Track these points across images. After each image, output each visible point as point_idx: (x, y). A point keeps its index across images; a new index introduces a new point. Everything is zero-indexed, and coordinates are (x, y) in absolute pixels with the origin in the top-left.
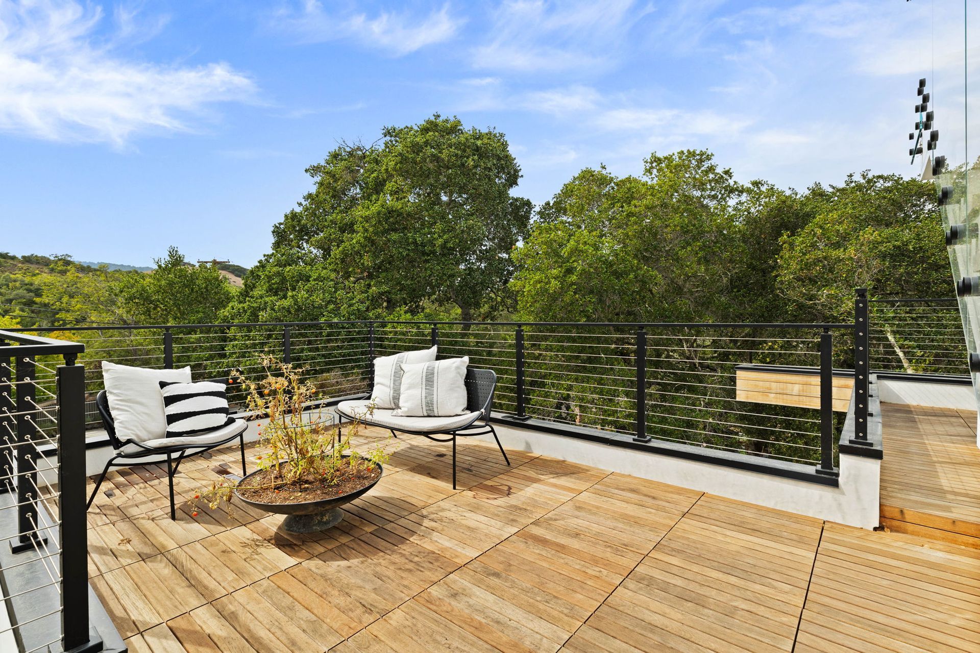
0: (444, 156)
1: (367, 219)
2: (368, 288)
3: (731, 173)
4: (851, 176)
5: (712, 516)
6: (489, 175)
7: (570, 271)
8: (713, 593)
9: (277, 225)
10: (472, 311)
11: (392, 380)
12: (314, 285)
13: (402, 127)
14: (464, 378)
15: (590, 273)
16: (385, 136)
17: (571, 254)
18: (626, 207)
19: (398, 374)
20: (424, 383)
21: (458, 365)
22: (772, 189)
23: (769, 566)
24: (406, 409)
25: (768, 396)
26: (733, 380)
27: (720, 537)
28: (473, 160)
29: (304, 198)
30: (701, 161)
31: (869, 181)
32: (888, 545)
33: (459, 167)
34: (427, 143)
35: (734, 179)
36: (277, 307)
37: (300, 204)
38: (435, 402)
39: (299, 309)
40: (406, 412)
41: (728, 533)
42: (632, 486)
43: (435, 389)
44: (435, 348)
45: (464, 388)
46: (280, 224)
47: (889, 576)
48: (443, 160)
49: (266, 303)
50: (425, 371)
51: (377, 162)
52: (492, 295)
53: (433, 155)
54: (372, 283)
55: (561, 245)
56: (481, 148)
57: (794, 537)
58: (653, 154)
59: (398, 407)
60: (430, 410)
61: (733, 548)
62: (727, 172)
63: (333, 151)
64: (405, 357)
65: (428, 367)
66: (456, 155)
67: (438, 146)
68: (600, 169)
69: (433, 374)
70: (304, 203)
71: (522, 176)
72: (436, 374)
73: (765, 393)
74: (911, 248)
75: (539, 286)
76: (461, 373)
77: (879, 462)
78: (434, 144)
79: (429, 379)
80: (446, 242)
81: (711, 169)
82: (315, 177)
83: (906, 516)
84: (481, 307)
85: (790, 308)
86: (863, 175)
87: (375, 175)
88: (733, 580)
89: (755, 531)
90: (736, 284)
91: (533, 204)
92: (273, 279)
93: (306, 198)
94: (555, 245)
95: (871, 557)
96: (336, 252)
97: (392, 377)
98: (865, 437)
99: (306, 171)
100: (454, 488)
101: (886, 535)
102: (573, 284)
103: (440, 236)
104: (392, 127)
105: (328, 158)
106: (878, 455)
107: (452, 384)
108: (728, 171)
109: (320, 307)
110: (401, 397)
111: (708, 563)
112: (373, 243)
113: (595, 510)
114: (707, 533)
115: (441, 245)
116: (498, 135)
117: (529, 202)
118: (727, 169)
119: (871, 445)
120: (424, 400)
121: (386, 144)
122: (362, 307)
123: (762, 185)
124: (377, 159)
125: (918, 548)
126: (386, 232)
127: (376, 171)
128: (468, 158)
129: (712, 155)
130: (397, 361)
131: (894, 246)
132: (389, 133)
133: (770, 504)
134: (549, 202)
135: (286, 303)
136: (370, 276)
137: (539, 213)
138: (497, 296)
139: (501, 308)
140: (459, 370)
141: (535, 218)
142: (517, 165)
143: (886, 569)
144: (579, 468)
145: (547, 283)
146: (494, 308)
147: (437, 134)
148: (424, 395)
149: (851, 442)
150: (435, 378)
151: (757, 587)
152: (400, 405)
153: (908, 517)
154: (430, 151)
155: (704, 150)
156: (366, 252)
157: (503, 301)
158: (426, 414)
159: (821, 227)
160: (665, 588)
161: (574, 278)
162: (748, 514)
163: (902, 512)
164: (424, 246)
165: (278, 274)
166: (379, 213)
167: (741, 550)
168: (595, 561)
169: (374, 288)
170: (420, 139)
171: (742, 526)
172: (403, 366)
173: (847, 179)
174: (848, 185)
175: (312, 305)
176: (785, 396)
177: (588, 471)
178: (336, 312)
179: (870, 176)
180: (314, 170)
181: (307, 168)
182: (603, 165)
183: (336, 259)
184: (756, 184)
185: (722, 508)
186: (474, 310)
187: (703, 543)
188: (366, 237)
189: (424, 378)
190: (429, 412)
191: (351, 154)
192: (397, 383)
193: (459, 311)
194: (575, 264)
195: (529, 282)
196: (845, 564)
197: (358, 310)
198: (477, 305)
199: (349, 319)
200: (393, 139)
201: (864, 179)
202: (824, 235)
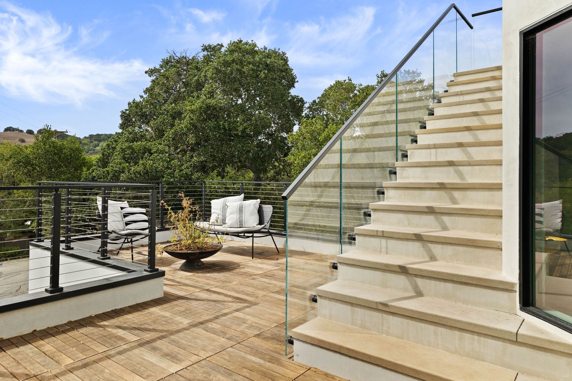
0: (245, 69)
1: (192, 111)
2: (191, 158)
6: (275, 83)
9: (124, 111)
10: (262, 175)
11: (221, 211)
12: (156, 156)
13: (215, 44)
14: (257, 209)
16: (204, 51)
19: (225, 208)
20: (238, 211)
21: (254, 203)
24: (229, 224)
28: (264, 73)
29: (144, 92)
33: (255, 77)
34: (233, 61)
36: (132, 171)
37: (142, 97)
38: (243, 221)
39: (147, 173)
40: (229, 225)
43: (244, 214)
44: (243, 195)
45: (257, 214)
46: (126, 110)
48: (244, 73)
49: (124, 168)
50: (239, 206)
51: (197, 68)
52: (277, 164)
53: (238, 70)
54: (194, 155)
55: (319, 134)
56: (270, 64)
58: (382, 72)
59: (224, 223)
60: (241, 224)
63: (166, 58)
64: (228, 199)
65: (240, 204)
67: (241, 62)
68: (348, 81)
69: (243, 207)
70: (145, 96)
71: (297, 81)
72: (244, 207)
76: (256, 207)
78: (238, 62)
79: (241, 210)
80: (245, 128)
82: (152, 77)
84: (267, 172)
87: (196, 78)
91: (305, 101)
92: (126, 151)
93: (145, 92)
94: (316, 134)
96: (170, 133)
97: (221, 210)
99: (146, 72)
100: (253, 258)
103: (241, 124)
104: (208, 45)
105: (161, 63)
107: (252, 212)
109: (161, 171)
110: (226, 219)
112: (196, 127)
115: (242, 130)
116: (281, 53)
117: (303, 99)
120: (238, 219)
121: (204, 57)
122: (188, 171)
124: (197, 66)
126: (205, 120)
127: (197, 75)
128: (261, 71)
130: (224, 201)
132: (207, 49)
134: (315, 100)
135: (140, 168)
136: (193, 150)
137: (309, 108)
138: (280, 164)
139: (283, 174)
140: (255, 206)
141: (306, 112)
142: (294, 75)
146: (278, 173)
147: (240, 54)
148: (238, 217)
150: (244, 209)
152: (227, 222)
154: (235, 67)
155: (415, 70)
156: (190, 134)
157: (284, 168)
158: (239, 226)
164: (231, 131)
165: (130, 147)
166: (201, 108)
169: (195, 158)
170: (229, 58)
172: (227, 204)
175: (155, 170)
178: (172, 175)
180: (150, 72)
181: (147, 70)
182: (350, 78)
183: (169, 137)
186: (263, 174)
188: (192, 123)
189: (238, 209)
190: (241, 225)
191: (178, 62)
192: (224, 213)
193: (252, 175)
195: (298, 157)
197: (186, 173)
198: (265, 171)
199: (180, 179)
200: (209, 53)
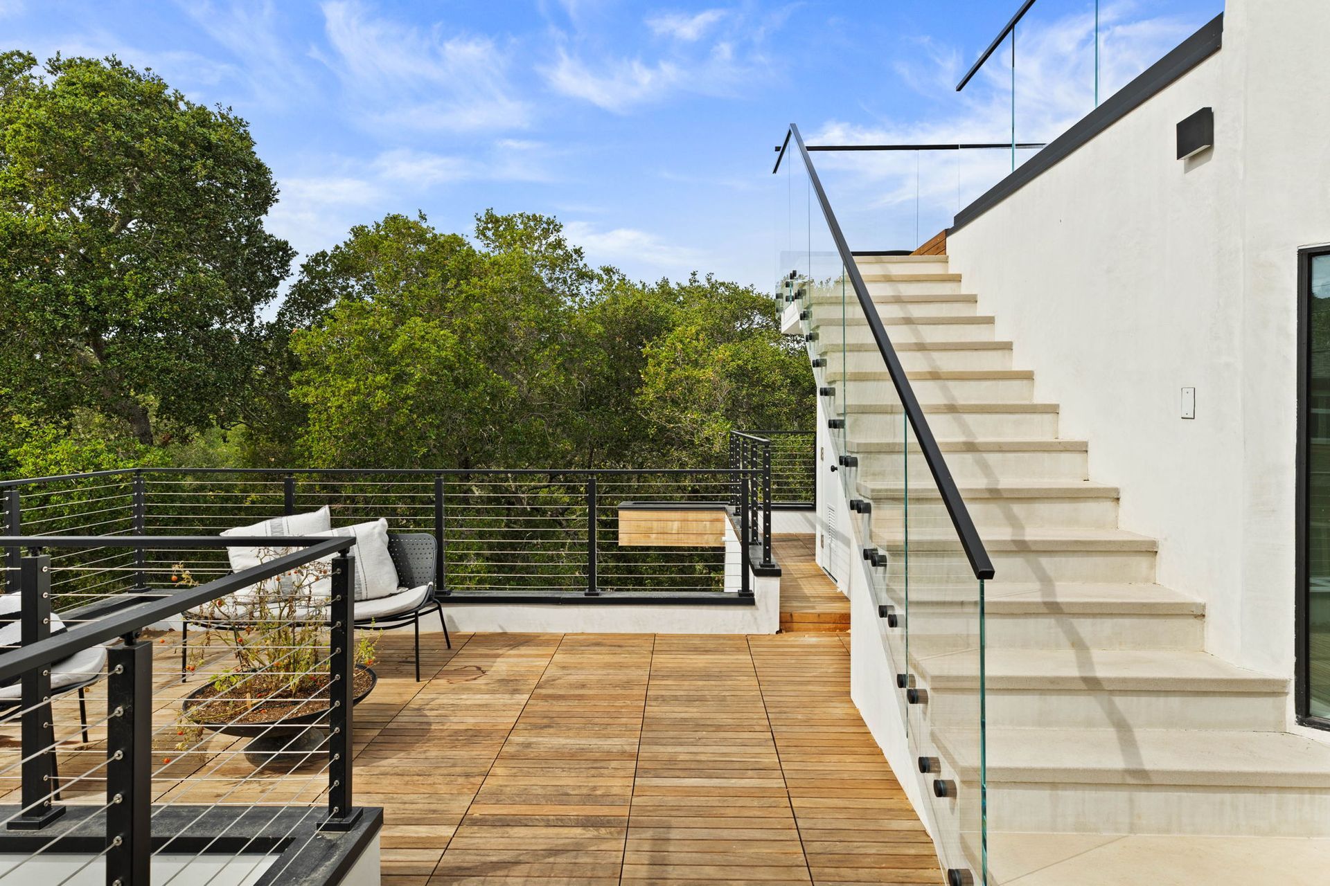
3: (582, 253)
4: (694, 274)
5: (672, 649)
7: (400, 378)
8: (707, 693)
14: (387, 546)
15: (430, 382)
17: (403, 353)
18: (464, 287)
22: (624, 279)
23: (729, 669)
25: (649, 537)
26: (615, 524)
27: (688, 661)
28: (204, 166)
30: (546, 232)
31: (712, 286)
32: (787, 641)
35: (584, 261)
38: (362, 582)
41: (691, 657)
42: (594, 641)
44: (326, 511)
45: (390, 559)
47: (795, 657)
56: (217, 146)
57: (733, 649)
58: (488, 210)
61: (701, 665)
62: (578, 252)
66: (170, 151)
68: (418, 219)
73: (647, 533)
74: (749, 367)
75: (355, 399)
76: (383, 540)
77: (779, 578)
78: (121, 120)
81: (559, 244)
83: (794, 618)
85: (652, 431)
86: (708, 279)
88: (713, 683)
89: (707, 652)
90: (591, 401)
95: (781, 650)
98: (770, 561)
100: (420, 681)
101: (785, 635)
102: (407, 397)
106: (777, 573)
107: (379, 556)
108: (579, 250)
111: (691, 678)
113: (579, 666)
114: (680, 661)
118: (577, 247)
119: (774, 566)
123: (614, 273)
125: (802, 639)
129: (561, 226)
130: (274, 532)
131: (738, 365)
133: (707, 631)
134: (324, 251)
137: (306, 267)
140: (380, 537)
143: (792, 654)
144: (531, 636)
145: (368, 395)
149: (761, 566)
151: (729, 683)
153: (795, 619)
155: (552, 218)
159: (681, 341)
160: (676, 698)
161: (410, 389)
162: (697, 642)
163: (791, 615)
167: (707, 665)
168: (616, 698)
171: (696, 650)
173: (691, 277)
174: (691, 284)
176: (665, 536)
177: (538, 636)
179: (713, 280)
182: (423, 215)
184: (608, 271)
185: (676, 642)
187: (680, 667)
194: (410, 370)
196: (769, 657)
201: (709, 283)
202: (683, 349)
